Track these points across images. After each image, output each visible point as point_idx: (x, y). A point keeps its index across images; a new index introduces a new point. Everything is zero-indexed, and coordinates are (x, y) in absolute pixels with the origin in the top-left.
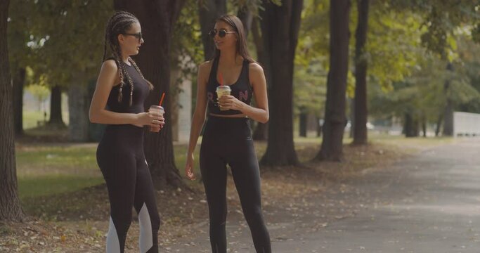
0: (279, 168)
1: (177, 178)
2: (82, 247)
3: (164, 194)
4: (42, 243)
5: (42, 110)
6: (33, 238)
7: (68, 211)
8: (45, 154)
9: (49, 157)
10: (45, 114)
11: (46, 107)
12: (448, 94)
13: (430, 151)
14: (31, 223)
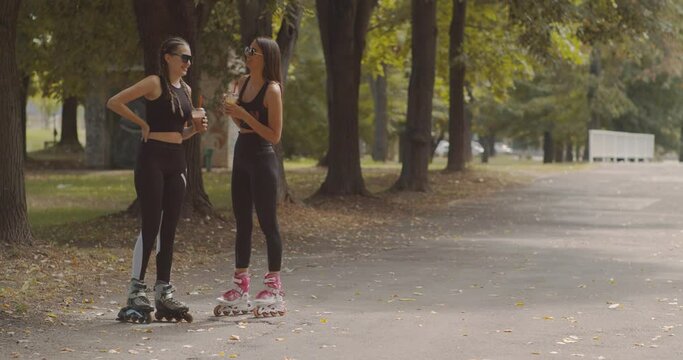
0: (342, 198)
1: (205, 205)
2: (94, 270)
3: (191, 222)
4: (53, 266)
5: (52, 126)
6: (43, 261)
7: (80, 240)
8: (56, 183)
9: (60, 186)
10: (55, 133)
11: (56, 122)
12: (593, 105)
13: (547, 179)
14: (40, 246)
